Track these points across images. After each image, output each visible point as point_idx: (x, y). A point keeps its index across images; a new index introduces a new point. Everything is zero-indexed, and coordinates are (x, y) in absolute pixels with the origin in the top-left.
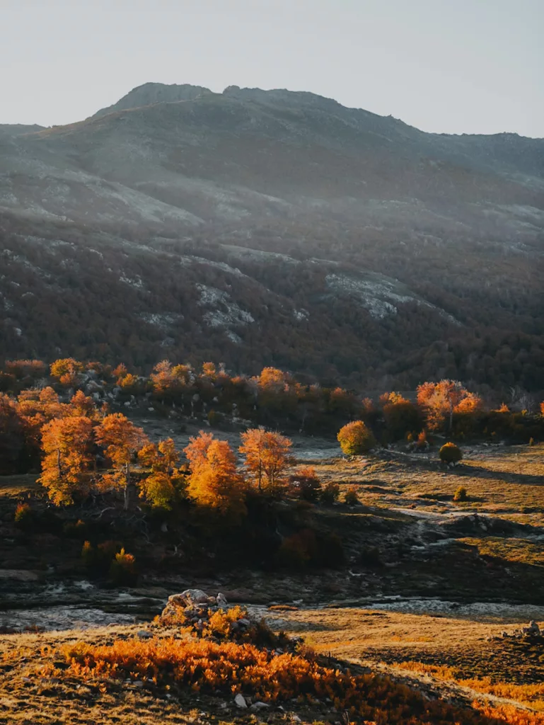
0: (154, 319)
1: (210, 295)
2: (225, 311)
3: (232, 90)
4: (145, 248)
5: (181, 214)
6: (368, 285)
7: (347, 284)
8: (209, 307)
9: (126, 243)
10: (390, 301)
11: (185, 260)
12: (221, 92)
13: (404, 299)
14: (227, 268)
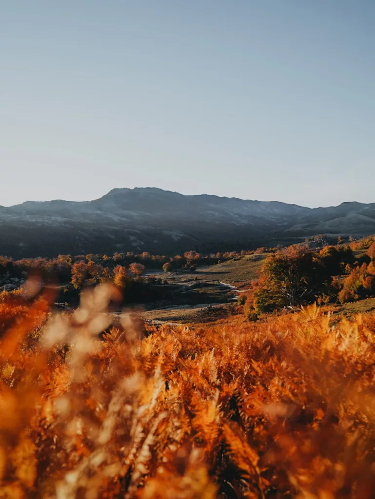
0: (118, 245)
1: (132, 238)
2: (136, 242)
3: (136, 188)
4: (115, 228)
5: (125, 219)
6: (172, 233)
7: (167, 233)
8: (132, 241)
9: (110, 227)
10: (179, 236)
11: (125, 230)
12: (133, 189)
13: (182, 235)
14: (136, 231)
